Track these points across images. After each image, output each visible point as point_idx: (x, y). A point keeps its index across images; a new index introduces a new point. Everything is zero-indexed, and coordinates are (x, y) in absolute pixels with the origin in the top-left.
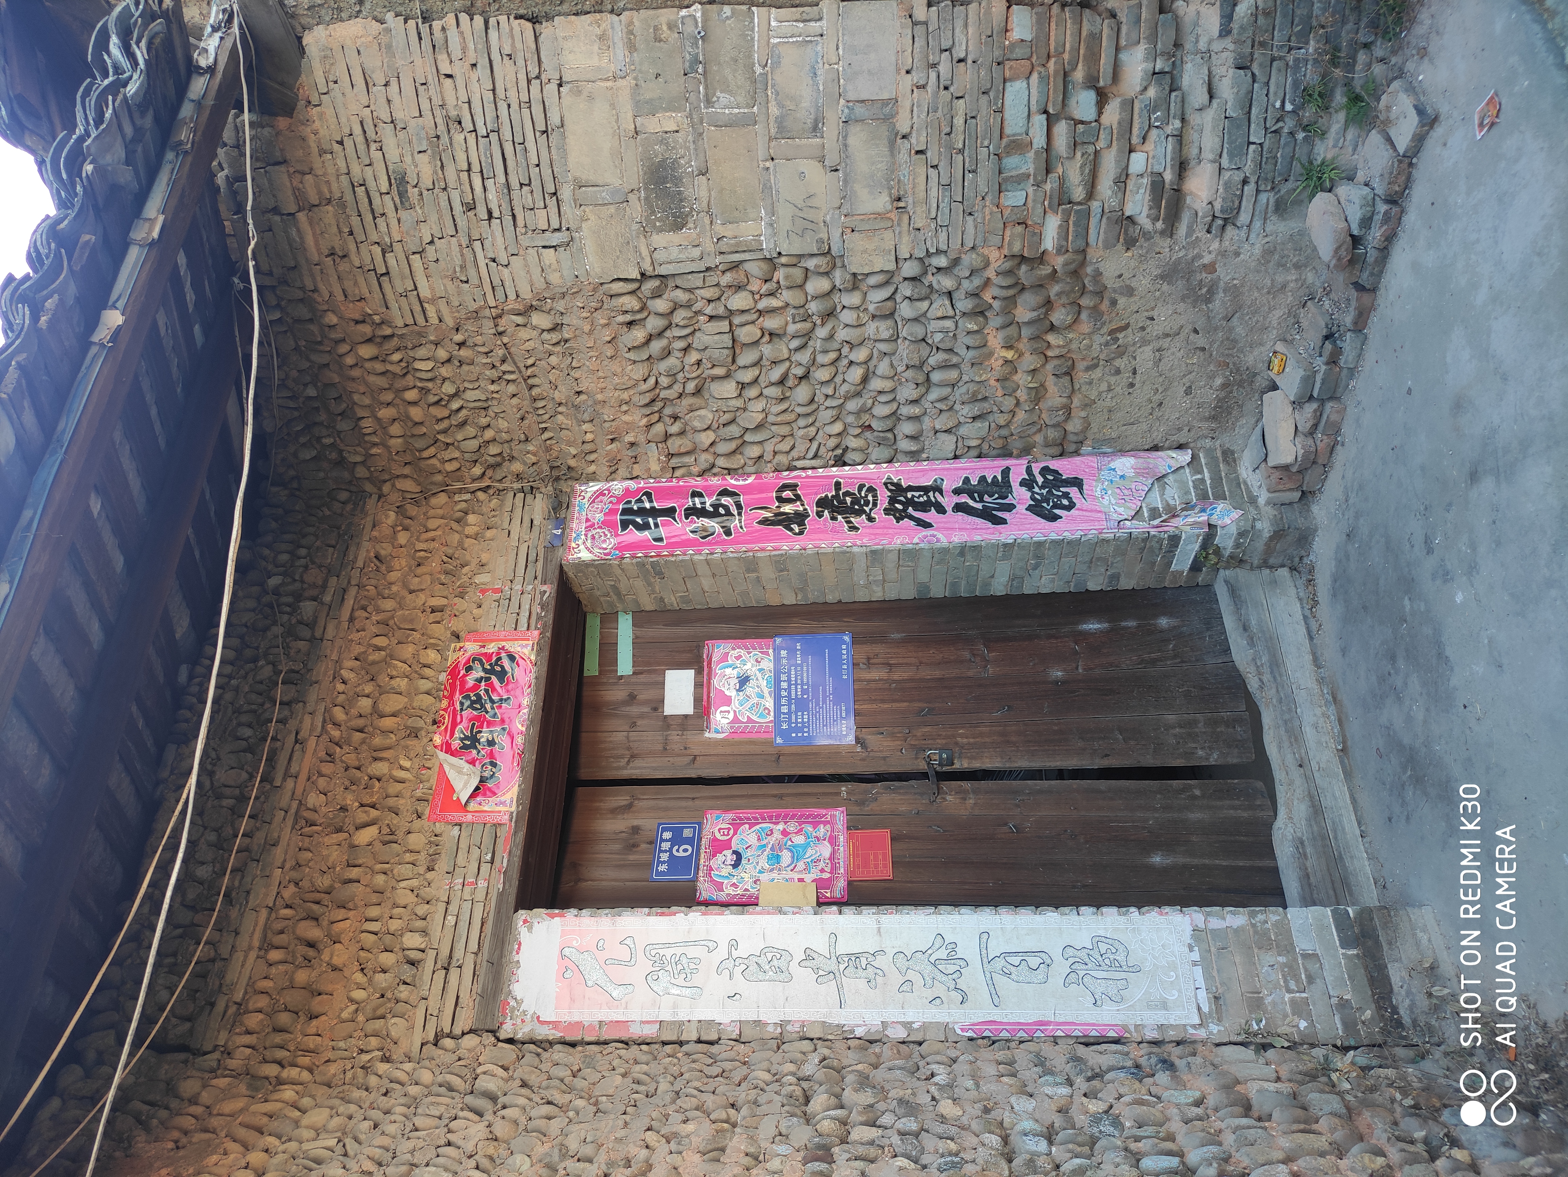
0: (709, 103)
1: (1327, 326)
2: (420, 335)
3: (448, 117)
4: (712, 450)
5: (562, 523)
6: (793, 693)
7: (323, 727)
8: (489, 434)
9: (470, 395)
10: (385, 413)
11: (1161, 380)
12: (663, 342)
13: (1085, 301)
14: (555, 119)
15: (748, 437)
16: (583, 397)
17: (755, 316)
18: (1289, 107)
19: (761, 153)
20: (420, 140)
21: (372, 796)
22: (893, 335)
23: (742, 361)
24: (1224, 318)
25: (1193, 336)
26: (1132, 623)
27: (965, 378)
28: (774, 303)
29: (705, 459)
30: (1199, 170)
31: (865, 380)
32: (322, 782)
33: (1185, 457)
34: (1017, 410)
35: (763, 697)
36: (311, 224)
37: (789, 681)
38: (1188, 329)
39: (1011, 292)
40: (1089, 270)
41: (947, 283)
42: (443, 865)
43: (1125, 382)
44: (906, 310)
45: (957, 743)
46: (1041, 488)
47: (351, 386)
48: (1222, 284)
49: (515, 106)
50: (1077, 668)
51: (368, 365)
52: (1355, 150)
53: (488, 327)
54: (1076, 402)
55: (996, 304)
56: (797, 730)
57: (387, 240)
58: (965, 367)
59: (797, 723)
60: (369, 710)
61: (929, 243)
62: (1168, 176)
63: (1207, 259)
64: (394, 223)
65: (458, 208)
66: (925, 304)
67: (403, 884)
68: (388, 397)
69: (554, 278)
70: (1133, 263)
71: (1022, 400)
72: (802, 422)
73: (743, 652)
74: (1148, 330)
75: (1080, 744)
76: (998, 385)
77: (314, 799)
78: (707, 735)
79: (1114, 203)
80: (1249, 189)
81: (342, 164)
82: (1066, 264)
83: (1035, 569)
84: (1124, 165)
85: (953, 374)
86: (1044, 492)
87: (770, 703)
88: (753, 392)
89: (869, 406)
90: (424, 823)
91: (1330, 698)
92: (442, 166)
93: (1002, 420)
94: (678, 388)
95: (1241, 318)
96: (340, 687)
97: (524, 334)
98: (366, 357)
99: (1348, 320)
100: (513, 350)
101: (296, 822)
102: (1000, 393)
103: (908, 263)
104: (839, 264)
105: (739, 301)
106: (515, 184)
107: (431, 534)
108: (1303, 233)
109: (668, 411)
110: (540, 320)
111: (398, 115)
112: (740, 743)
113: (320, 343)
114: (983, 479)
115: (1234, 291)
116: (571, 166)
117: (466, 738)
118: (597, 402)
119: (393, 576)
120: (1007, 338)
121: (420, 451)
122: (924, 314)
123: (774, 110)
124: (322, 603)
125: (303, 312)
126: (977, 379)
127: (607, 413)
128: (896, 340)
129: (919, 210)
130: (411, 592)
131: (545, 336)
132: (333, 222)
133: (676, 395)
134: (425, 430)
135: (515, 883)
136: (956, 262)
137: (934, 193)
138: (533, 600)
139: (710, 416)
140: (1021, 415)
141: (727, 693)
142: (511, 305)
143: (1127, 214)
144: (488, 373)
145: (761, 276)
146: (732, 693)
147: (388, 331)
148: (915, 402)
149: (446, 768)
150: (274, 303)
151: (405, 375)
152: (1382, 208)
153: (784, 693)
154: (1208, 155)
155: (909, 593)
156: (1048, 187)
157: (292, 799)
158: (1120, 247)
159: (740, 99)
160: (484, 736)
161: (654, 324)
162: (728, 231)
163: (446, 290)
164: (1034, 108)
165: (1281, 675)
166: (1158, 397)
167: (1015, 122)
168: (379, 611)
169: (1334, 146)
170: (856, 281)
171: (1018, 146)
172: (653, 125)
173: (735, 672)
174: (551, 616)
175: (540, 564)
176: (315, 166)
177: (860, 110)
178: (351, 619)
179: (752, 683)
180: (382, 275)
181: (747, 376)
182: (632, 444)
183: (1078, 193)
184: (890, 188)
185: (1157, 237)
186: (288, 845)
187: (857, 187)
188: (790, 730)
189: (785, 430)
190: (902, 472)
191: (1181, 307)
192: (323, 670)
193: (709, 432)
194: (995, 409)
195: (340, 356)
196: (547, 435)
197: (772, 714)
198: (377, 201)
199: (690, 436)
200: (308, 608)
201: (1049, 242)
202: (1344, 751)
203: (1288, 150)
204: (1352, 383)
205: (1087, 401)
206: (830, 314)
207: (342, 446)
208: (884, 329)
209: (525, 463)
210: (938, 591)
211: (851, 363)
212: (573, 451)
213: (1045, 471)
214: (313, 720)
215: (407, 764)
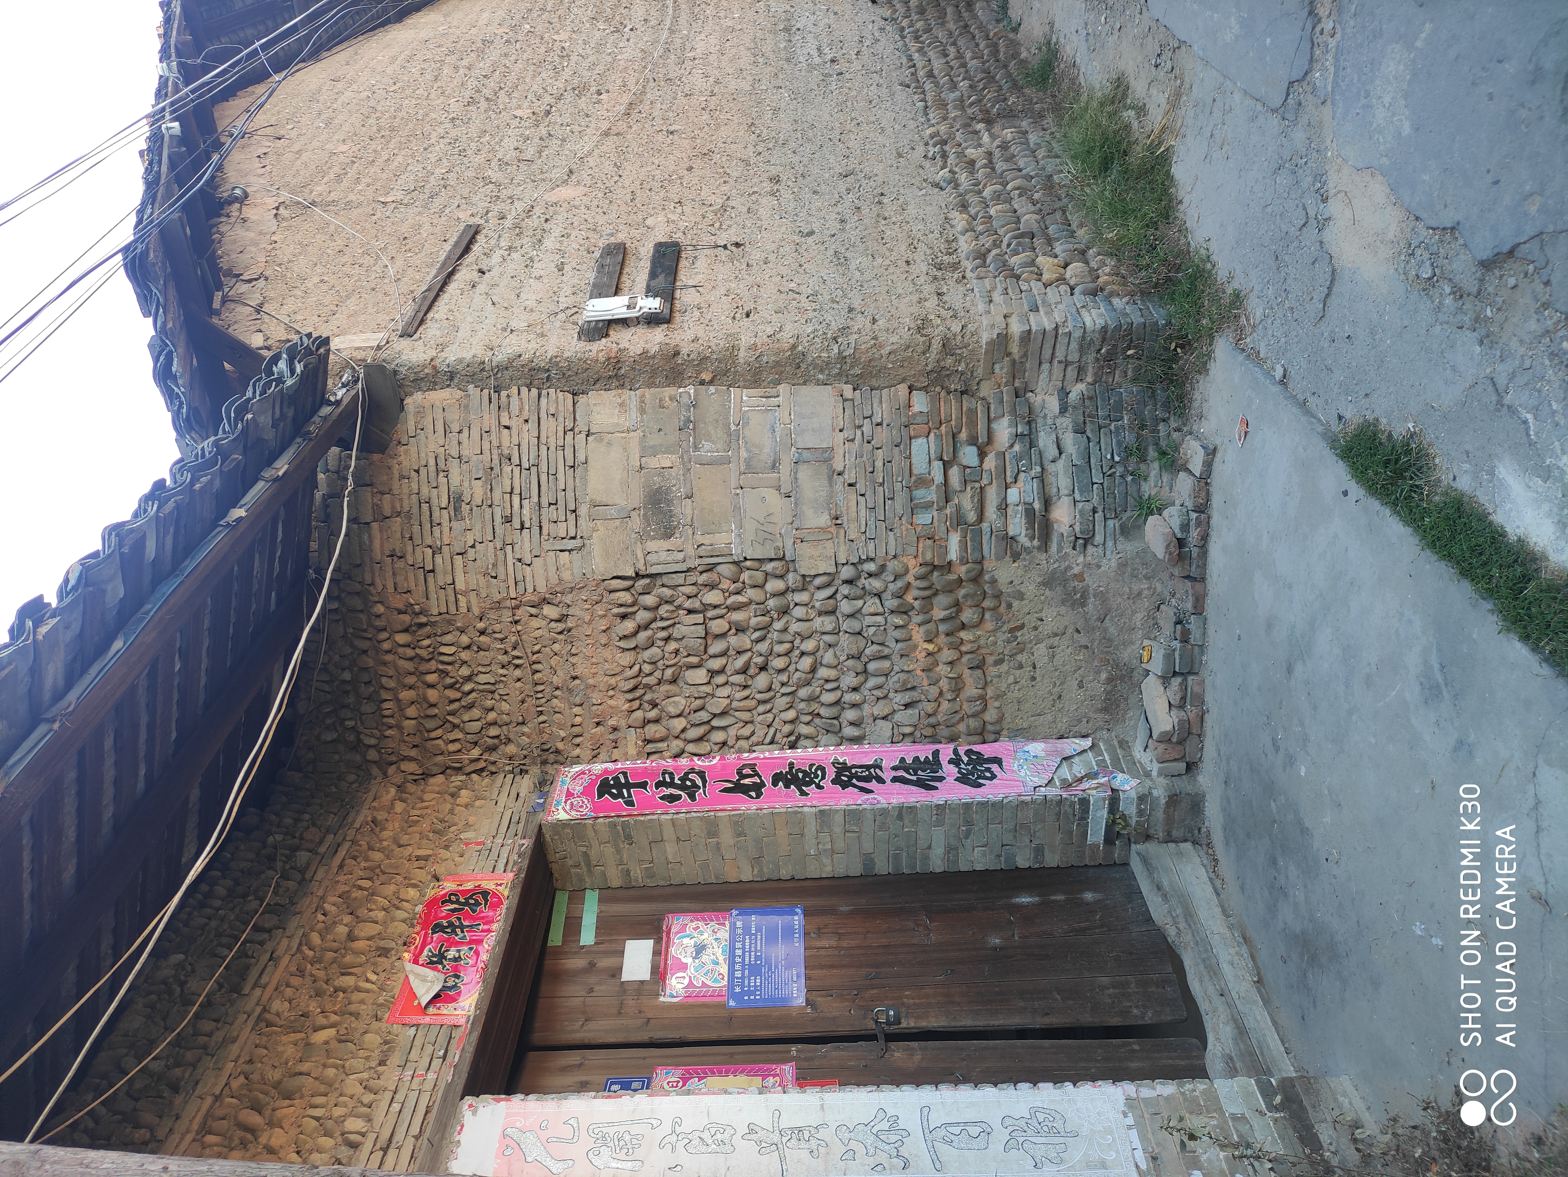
0: (696, 448)
1: (1175, 614)
2: (450, 622)
3: (501, 455)
4: (682, 736)
5: (545, 795)
6: (747, 959)
7: (298, 949)
8: (492, 716)
9: (482, 678)
10: (406, 695)
11: (1057, 674)
12: (649, 633)
13: (987, 603)
14: (581, 457)
15: (715, 723)
16: (577, 682)
17: (725, 611)
18: (1117, 459)
19: (734, 483)
20: (478, 471)
21: (334, 1005)
22: (835, 628)
23: (712, 650)
24: (1098, 619)
25: (1076, 635)
26: (1060, 897)
27: (896, 668)
28: (740, 599)
29: (677, 745)
30: (1059, 503)
31: (813, 670)
32: (289, 992)
33: (1088, 743)
34: (941, 700)
35: (718, 964)
36: (381, 531)
37: (743, 948)
38: (1070, 630)
39: (927, 593)
40: (987, 577)
41: (876, 584)
42: (395, 1059)
43: (1027, 676)
44: (845, 607)
45: (903, 1004)
46: (966, 765)
47: (382, 670)
48: (1091, 591)
49: (552, 449)
50: (1013, 935)
51: (401, 650)
52: (1171, 489)
53: (507, 616)
54: (990, 692)
55: (916, 604)
56: (749, 992)
57: (439, 543)
58: (896, 658)
59: (749, 986)
60: (344, 937)
61: (860, 551)
62: (1037, 506)
63: (1076, 570)
64: (446, 530)
65: (498, 519)
66: (860, 603)
67: (351, 1077)
68: (411, 680)
69: (566, 575)
70: (1020, 572)
71: (945, 690)
72: (761, 709)
73: (700, 924)
74: (1040, 629)
75: (1021, 1004)
76: (923, 674)
77: (277, 1005)
78: (662, 999)
79: (999, 524)
80: (1099, 516)
81: (415, 486)
82: (968, 572)
83: (967, 837)
84: (1003, 496)
85: (886, 664)
86: (970, 767)
87: (724, 969)
88: (720, 680)
89: (817, 693)
90: (383, 1025)
91: (1241, 940)
92: (491, 490)
93: (930, 708)
94: (658, 674)
95: (1111, 620)
96: (321, 917)
97: (535, 623)
98: (401, 642)
99: (1189, 606)
100: (524, 637)
101: (257, 1023)
102: (925, 682)
103: (846, 567)
104: (792, 569)
105: (713, 597)
106: (545, 502)
107: (426, 804)
108: (1146, 550)
109: (647, 697)
110: (550, 611)
111: (465, 453)
112: (692, 1006)
113: (365, 631)
114: (916, 759)
115: (1102, 597)
116: (589, 491)
117: (434, 956)
118: (588, 687)
119: (386, 834)
120: (928, 632)
121: (429, 731)
122: (859, 611)
123: (744, 454)
124: (317, 853)
125: (357, 602)
126: (906, 668)
127: (596, 698)
128: (837, 634)
129: (852, 526)
130: (400, 846)
131: (553, 625)
132: (399, 530)
133: (656, 681)
134: (437, 711)
135: (465, 1076)
136: (883, 568)
137: (863, 513)
138: (511, 851)
139: (683, 702)
140: (945, 706)
141: (684, 960)
142: (528, 597)
143: (1011, 534)
144: (500, 657)
145: (730, 576)
146: (688, 960)
147: (423, 619)
148: (855, 689)
149: (411, 978)
150: (336, 594)
151: (430, 660)
152: (1194, 515)
153: (738, 960)
154: (1064, 491)
155: (856, 869)
156: (948, 511)
157: (258, 1004)
158: (1008, 558)
159: (719, 446)
160: (452, 953)
161: (643, 616)
162: (706, 540)
163: (478, 584)
164: (933, 456)
165: (1195, 924)
166: (1057, 689)
167: (920, 465)
168: (367, 859)
169: (1156, 486)
170: (805, 582)
171: (923, 482)
172: (653, 462)
173: (692, 942)
174: (526, 862)
175: (521, 825)
176: (394, 487)
177: (806, 455)
178: (341, 866)
179: (709, 951)
180: (429, 571)
181: (716, 664)
182: (615, 729)
183: (972, 517)
184: (830, 509)
185: (1035, 552)
186: (245, 1043)
187: (804, 508)
188: (743, 993)
189: (746, 716)
190: (847, 754)
191: (1063, 610)
192: (307, 904)
193: (682, 719)
194: (923, 697)
195: (379, 642)
196: (542, 718)
197: (726, 979)
198: (436, 513)
199: (664, 722)
200: (303, 857)
201: (953, 554)
202: (1259, 982)
203: (1123, 488)
204: (1204, 658)
205: (999, 692)
206: (785, 611)
207: (361, 729)
208: (828, 623)
209: (518, 745)
210: (882, 867)
211: (803, 654)
212: (563, 734)
213: (969, 753)
214: (290, 942)
215: (373, 977)
